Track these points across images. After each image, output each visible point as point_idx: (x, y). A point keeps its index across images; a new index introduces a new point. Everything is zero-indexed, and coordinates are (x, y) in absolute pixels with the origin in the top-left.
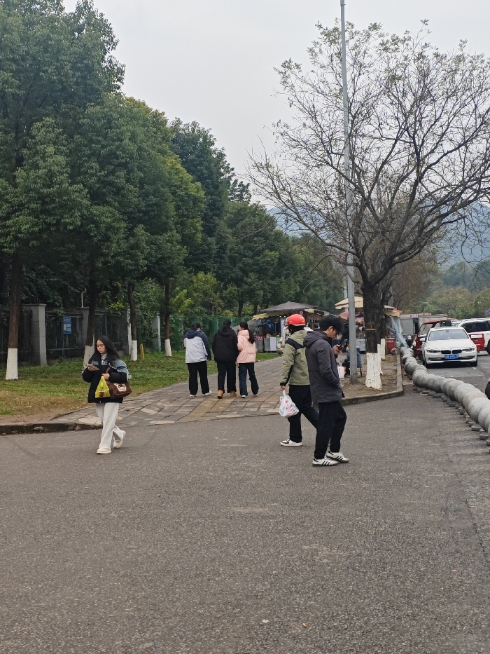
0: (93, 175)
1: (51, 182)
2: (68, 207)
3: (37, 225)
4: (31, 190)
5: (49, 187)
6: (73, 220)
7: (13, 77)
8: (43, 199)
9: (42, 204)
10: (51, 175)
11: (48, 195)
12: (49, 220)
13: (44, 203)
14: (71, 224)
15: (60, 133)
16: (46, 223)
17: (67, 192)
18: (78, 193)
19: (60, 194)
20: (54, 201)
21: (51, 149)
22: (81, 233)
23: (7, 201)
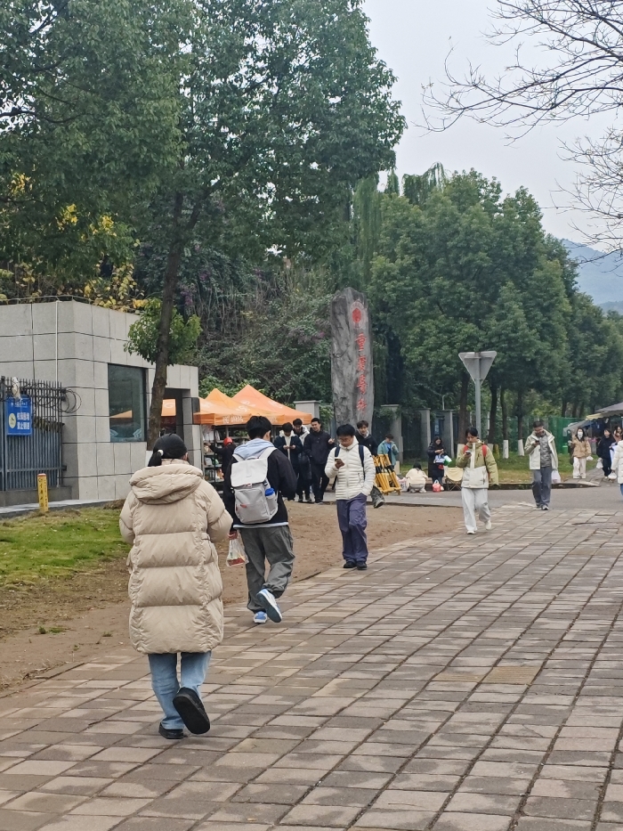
0: (538, 321)
1: (516, 328)
2: (531, 344)
3: (503, 358)
4: (502, 334)
5: (515, 332)
6: (529, 355)
7: (487, 255)
8: (509, 340)
9: (509, 343)
10: (516, 324)
11: (514, 338)
12: (513, 354)
13: (510, 342)
15: (518, 293)
16: (510, 356)
17: (527, 336)
18: (533, 335)
19: (523, 337)
20: (517, 341)
21: (515, 306)
22: (533, 362)
23: (479, 341)
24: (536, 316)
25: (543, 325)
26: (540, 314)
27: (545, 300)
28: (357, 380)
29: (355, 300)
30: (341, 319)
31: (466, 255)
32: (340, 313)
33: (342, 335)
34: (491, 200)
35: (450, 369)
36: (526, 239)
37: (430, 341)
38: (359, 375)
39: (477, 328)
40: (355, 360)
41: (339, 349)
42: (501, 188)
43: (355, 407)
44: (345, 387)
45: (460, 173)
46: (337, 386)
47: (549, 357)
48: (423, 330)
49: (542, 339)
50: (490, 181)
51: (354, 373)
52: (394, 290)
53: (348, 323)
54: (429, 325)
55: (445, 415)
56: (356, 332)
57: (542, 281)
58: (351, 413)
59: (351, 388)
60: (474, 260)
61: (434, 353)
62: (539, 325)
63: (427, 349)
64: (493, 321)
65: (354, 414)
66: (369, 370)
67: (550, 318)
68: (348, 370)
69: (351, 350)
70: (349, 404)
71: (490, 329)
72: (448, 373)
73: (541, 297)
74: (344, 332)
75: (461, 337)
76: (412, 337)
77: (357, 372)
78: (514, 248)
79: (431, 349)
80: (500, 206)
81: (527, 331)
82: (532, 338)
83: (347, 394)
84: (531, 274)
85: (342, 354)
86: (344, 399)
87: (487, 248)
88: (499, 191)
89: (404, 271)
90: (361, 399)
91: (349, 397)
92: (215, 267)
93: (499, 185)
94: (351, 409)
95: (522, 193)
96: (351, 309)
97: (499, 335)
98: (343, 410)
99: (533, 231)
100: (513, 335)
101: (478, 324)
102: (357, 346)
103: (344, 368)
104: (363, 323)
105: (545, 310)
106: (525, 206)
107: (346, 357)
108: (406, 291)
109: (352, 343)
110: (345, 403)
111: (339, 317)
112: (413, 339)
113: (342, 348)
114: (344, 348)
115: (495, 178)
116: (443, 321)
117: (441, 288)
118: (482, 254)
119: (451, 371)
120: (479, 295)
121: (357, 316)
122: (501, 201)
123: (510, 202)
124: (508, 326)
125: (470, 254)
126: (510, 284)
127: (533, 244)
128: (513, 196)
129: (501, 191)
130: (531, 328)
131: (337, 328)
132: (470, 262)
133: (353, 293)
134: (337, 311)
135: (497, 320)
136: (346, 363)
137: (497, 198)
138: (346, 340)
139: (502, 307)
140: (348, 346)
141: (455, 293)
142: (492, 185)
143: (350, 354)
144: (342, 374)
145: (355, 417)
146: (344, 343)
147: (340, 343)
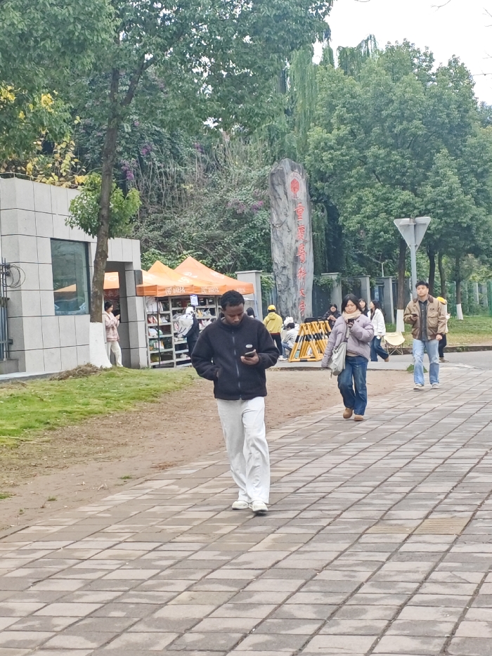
0: (473, 186)
1: (452, 195)
2: (466, 210)
3: (440, 224)
4: (437, 200)
5: (451, 198)
6: (465, 220)
7: (422, 123)
8: (444, 206)
9: (444, 209)
10: (451, 190)
11: (449, 204)
12: (449, 220)
14: (465, 223)
15: (452, 160)
16: (446, 222)
17: (462, 202)
18: (468, 200)
19: (458, 203)
20: (453, 208)
21: (450, 173)
22: (469, 228)
23: (415, 208)
24: (471, 182)
25: (478, 191)
26: (475, 180)
27: (478, 167)
28: (297, 248)
29: (293, 171)
30: (280, 190)
31: (401, 123)
32: (278, 184)
33: (281, 205)
34: (425, 70)
35: (387, 236)
36: (459, 107)
37: (368, 209)
38: (298, 245)
39: (413, 195)
40: (294, 230)
41: (278, 219)
42: (434, 57)
43: (295, 276)
44: (285, 257)
45: (393, 44)
46: (277, 255)
47: (485, 222)
48: (360, 199)
49: (478, 204)
50: (423, 51)
51: (294, 241)
52: (331, 160)
53: (286, 194)
54: (366, 193)
55: (385, 282)
56: (295, 202)
57: (476, 148)
58: (292, 282)
59: (291, 258)
60: (408, 129)
61: (371, 221)
62: (473, 190)
63: (364, 217)
64: (429, 188)
65: (295, 282)
66: (308, 239)
67: (484, 184)
68: (288, 240)
69: (290, 220)
70: (289, 272)
71: (425, 196)
72: (385, 240)
73: (476, 163)
74: (283, 202)
75: (398, 204)
76: (349, 205)
77: (297, 241)
78: (448, 115)
79: (368, 217)
80: (433, 74)
81: (462, 196)
82: (467, 203)
83: (287, 264)
84: (465, 141)
85: (281, 224)
86: (284, 268)
87: (421, 116)
88: (432, 60)
89: (340, 141)
90: (300, 267)
91: (289, 266)
92: (155, 142)
93: (431, 54)
94: (291, 278)
95: (454, 62)
96: (289, 180)
97: (435, 202)
98: (284, 279)
99: (466, 99)
100: (448, 201)
101: (414, 191)
102: (296, 215)
103: (284, 238)
104: (302, 193)
105: (479, 176)
106: (458, 74)
107: (284, 226)
108: (343, 161)
109: (291, 213)
110: (285, 272)
111: (277, 188)
112: (351, 208)
113: (280, 217)
114: (283, 218)
115: (427, 48)
116: (380, 189)
117: (376, 157)
118: (417, 122)
119: (389, 238)
120: (414, 163)
121: (295, 186)
122: (434, 70)
123: (443, 71)
124: (443, 192)
125: (405, 123)
126: (445, 151)
127: (467, 111)
128: (446, 65)
129: (433, 61)
130: (466, 194)
131: (276, 199)
132: (405, 130)
133: (291, 164)
134: (276, 182)
135: (433, 187)
136: (286, 233)
137: (430, 67)
138: (285, 210)
139: (437, 173)
140: (286, 215)
141: (391, 161)
142: (425, 54)
143: (289, 224)
144: (282, 244)
145: (295, 286)
146: (283, 214)
147: (279, 213)
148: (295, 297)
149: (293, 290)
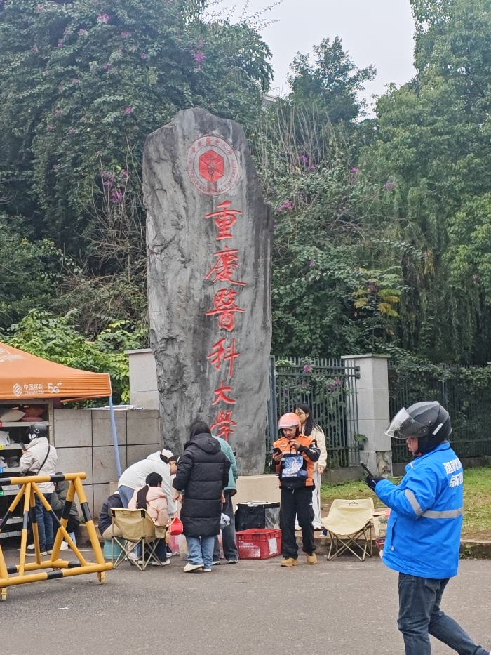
28: (207, 298)
29: (204, 132)
30: (164, 173)
32: (159, 160)
33: (165, 204)
38: (212, 291)
40: (202, 256)
41: (159, 235)
43: (201, 358)
44: (170, 317)
51: (197, 285)
53: (179, 180)
56: (209, 201)
58: (190, 372)
59: (190, 318)
65: (200, 373)
68: (179, 279)
69: (190, 237)
70: (184, 351)
74: (172, 199)
77: (209, 283)
83: (176, 331)
85: (165, 246)
86: (170, 340)
90: (219, 340)
91: (182, 336)
94: (187, 362)
102: (212, 228)
103: (170, 276)
107: (172, 250)
109: (192, 222)
110: (173, 350)
111: (157, 168)
113: (163, 232)
114: (168, 232)
131: (154, 191)
133: (200, 119)
136: (175, 265)
138: (173, 216)
140: (180, 229)
143: (183, 245)
144: (165, 288)
145: (201, 379)
146: (169, 223)
147: (160, 222)
148: (198, 404)
149: (193, 390)
